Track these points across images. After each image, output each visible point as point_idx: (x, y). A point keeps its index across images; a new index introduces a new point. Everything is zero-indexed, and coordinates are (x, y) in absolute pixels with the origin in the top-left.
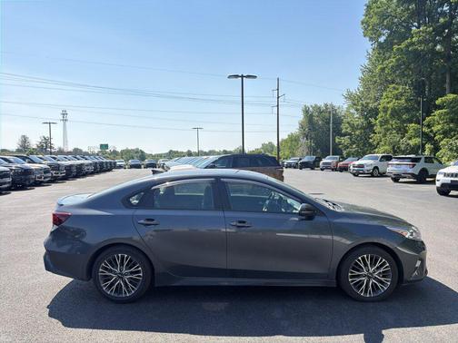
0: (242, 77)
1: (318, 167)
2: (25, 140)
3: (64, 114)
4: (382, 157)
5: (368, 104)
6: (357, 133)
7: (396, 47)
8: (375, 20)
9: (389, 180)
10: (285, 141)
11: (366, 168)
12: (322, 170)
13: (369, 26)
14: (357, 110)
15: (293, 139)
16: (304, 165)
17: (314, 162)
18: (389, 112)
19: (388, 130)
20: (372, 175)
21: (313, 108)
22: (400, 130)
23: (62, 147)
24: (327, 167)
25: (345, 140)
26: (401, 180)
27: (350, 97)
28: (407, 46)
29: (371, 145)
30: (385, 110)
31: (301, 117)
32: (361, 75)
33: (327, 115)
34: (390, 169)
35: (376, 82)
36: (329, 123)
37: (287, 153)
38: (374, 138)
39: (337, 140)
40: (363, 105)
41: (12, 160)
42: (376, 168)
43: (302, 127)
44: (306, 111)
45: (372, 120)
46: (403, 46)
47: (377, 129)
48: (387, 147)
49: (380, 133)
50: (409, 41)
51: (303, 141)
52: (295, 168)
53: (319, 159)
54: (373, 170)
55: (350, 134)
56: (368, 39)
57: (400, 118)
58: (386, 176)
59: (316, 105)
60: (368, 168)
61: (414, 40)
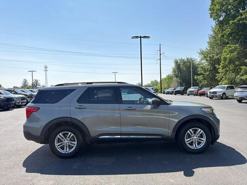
0: (141, 37)
1: (186, 93)
2: (25, 81)
3: (46, 67)
4: (228, 87)
5: (213, 56)
6: (207, 73)
7: (231, 22)
8: (217, 7)
9: (235, 101)
10: (165, 79)
11: (218, 94)
12: (189, 95)
13: (214, 10)
14: (207, 60)
15: (169, 78)
16: (177, 93)
17: (183, 90)
18: (227, 60)
19: (228, 71)
20: (222, 98)
21: (180, 60)
22: (234, 71)
23: (45, 85)
24: (192, 93)
25: (200, 78)
26: (243, 101)
27: (202, 53)
28: (239, 21)
29: (216, 80)
30: (225, 59)
31: (173, 65)
32: (208, 40)
33: (188, 64)
34: (236, 94)
35: (218, 44)
36: (190, 68)
37: (166, 86)
38: (218, 76)
39: (195, 78)
40: (210, 57)
41: (2, 92)
42: (224, 93)
43: (174, 71)
44: (176, 62)
45: (217, 66)
46: (236, 21)
47: (220, 70)
48: (226, 81)
49: (222, 73)
50: (240, 17)
51: (175, 79)
52: (172, 94)
53: (186, 89)
54: (223, 95)
55: (203, 74)
56: (212, 19)
57: (234, 64)
58: (234, 99)
59: (182, 59)
60: (220, 94)
61: (242, 17)
